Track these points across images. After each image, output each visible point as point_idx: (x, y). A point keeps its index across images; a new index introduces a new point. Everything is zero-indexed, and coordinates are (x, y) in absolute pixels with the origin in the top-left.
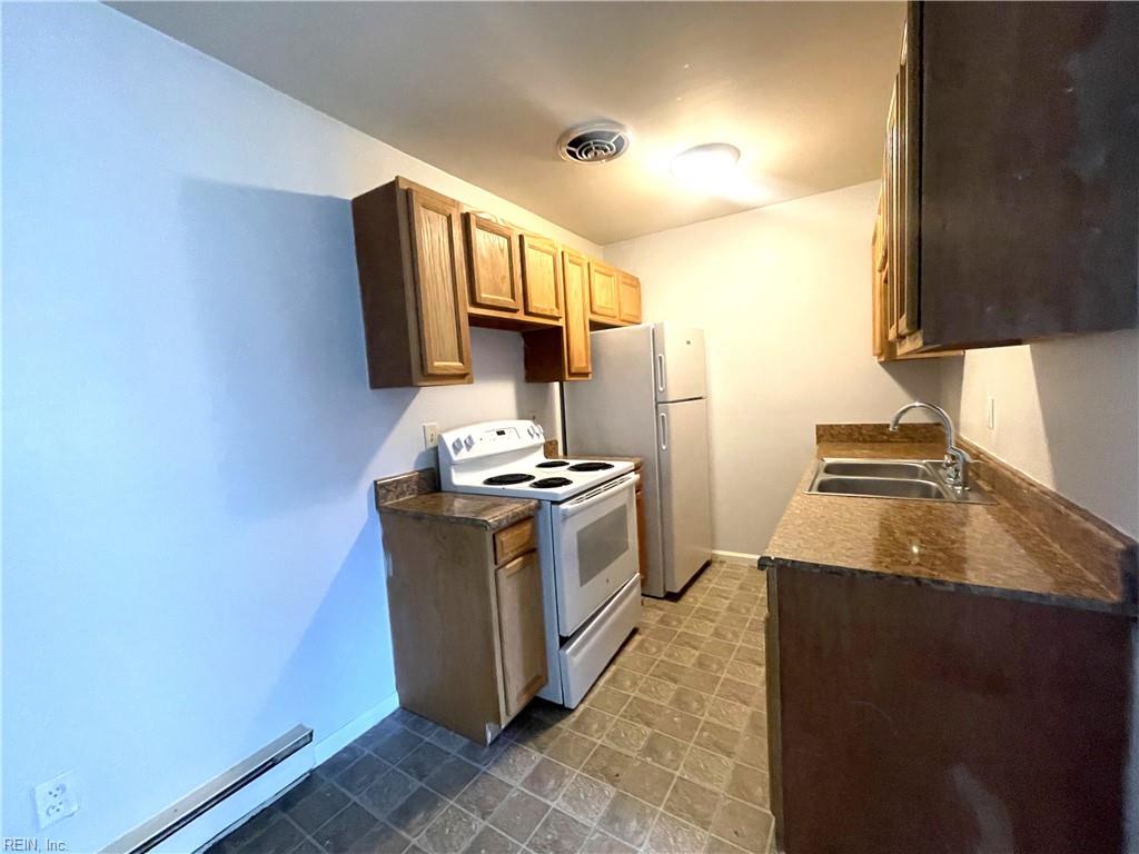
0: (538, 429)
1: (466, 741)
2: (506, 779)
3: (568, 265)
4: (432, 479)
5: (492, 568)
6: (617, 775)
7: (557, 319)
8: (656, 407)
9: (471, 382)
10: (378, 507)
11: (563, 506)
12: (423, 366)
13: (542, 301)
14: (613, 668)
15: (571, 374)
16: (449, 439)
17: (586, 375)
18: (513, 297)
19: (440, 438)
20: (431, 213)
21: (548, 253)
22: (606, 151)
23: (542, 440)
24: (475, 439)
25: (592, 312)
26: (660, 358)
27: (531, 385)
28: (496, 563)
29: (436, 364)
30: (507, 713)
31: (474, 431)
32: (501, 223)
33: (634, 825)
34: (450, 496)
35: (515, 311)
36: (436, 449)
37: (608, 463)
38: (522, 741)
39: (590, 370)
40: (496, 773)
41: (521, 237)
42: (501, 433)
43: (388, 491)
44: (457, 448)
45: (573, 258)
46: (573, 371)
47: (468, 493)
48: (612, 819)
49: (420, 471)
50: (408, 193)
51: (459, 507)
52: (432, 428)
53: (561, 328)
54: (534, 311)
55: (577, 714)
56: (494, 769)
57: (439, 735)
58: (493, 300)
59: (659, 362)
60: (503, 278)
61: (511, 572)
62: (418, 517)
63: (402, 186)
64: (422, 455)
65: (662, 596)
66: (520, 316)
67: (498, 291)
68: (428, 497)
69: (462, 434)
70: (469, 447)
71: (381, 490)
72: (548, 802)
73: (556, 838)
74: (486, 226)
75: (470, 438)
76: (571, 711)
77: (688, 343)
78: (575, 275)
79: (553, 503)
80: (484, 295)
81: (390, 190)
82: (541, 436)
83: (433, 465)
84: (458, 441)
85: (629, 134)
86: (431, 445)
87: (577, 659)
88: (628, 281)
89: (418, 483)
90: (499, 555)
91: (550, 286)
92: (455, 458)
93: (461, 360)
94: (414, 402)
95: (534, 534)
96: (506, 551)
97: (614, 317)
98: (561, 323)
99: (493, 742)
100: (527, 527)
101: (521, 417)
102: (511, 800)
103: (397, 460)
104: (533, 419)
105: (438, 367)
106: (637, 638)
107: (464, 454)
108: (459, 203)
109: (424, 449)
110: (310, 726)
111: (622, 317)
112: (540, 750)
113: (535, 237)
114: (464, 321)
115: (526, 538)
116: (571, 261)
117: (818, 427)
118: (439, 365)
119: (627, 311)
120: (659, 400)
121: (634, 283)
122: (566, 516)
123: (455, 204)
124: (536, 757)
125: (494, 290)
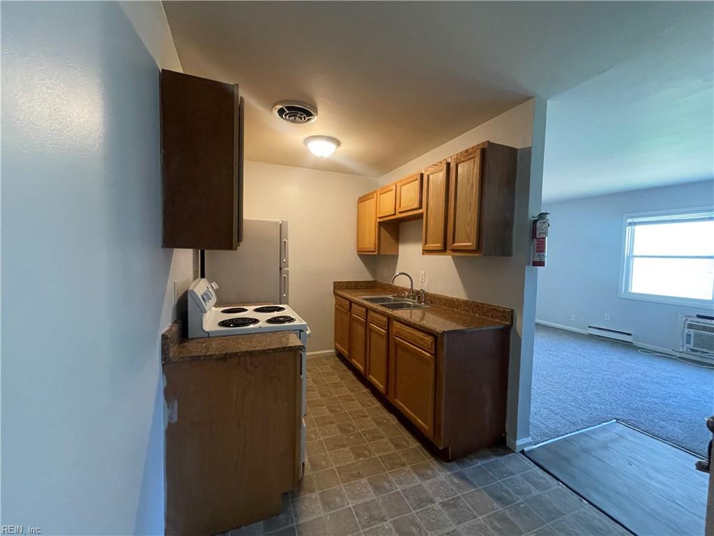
1: (261, 524)
2: (314, 517)
6: (359, 473)
8: (280, 271)
10: (164, 359)
26: (285, 242)
37: (281, 306)
40: (304, 520)
44: (206, 300)
48: (377, 489)
49: (174, 324)
52: (177, 285)
56: (300, 519)
59: (283, 244)
64: (173, 310)
72: (346, 507)
73: (369, 515)
79: (301, 331)
86: (177, 300)
92: (206, 308)
94: (172, 261)
102: (329, 522)
109: (174, 304)
112: (313, 491)
117: (334, 282)
120: (282, 267)
124: (315, 495)
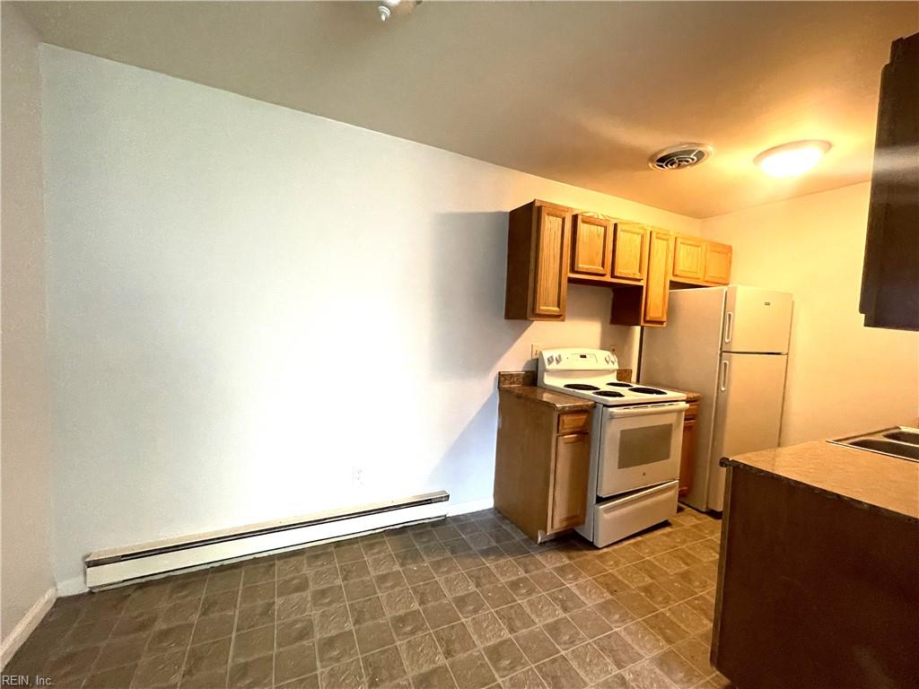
0: (614, 358)
1: (525, 536)
2: (544, 562)
3: (655, 241)
4: (532, 377)
5: (555, 435)
6: (616, 591)
7: (639, 280)
8: (721, 355)
9: (563, 320)
10: (499, 388)
11: (611, 409)
12: (534, 309)
13: (627, 268)
14: (639, 538)
15: (646, 321)
16: (546, 355)
17: (662, 323)
18: (603, 266)
19: (541, 354)
20: (551, 218)
21: (638, 234)
22: (687, 161)
23: (616, 366)
24: (562, 357)
25: (674, 275)
26: (730, 315)
27: (614, 326)
28: (558, 432)
29: (542, 308)
30: (552, 527)
31: (564, 353)
32: (601, 217)
33: (617, 617)
34: (541, 390)
35: (603, 275)
36: (537, 360)
37: (662, 390)
38: (560, 549)
39: (665, 319)
40: (539, 557)
41: (616, 225)
42: (584, 357)
43: (506, 379)
44: (550, 361)
45: (659, 236)
46: (648, 319)
47: (552, 390)
48: (604, 607)
49: (526, 372)
50: (539, 208)
51: (546, 397)
52: (538, 346)
53: (642, 287)
54: (619, 275)
55: (601, 552)
56: (538, 555)
57: (512, 528)
58: (587, 269)
59: (728, 318)
60: (597, 253)
61: (567, 441)
62: (519, 397)
63: (537, 204)
64: (528, 363)
65: (704, 510)
66: (608, 279)
67: (592, 263)
68: (527, 388)
69: (555, 354)
70: (558, 361)
71: (502, 377)
72: (565, 583)
74: (588, 221)
75: (560, 356)
76: (598, 549)
77: (768, 304)
78: (659, 247)
79: (605, 406)
80: (581, 266)
81: (530, 207)
82: (616, 364)
83: (534, 369)
84: (552, 357)
85: (709, 148)
86: (535, 357)
87: (607, 516)
88: (719, 249)
89: (523, 378)
90: (560, 428)
91: (635, 257)
92: (548, 367)
93: (559, 306)
94: (529, 329)
95: (589, 423)
96: (565, 427)
97: (698, 279)
98: (642, 283)
99: (541, 543)
100: (584, 417)
101: (603, 347)
102: (543, 573)
103: (514, 362)
104: (613, 351)
105: (543, 310)
106: (667, 530)
107: (554, 366)
108: (571, 208)
109: (529, 358)
110: (449, 492)
111: (706, 279)
112: (569, 558)
113: (627, 223)
114: (565, 281)
115: (581, 424)
116: (657, 238)
118: (543, 308)
119: (713, 273)
120: (723, 349)
121: (726, 251)
122: (612, 417)
123: (568, 209)
124: (566, 561)
125: (589, 261)
